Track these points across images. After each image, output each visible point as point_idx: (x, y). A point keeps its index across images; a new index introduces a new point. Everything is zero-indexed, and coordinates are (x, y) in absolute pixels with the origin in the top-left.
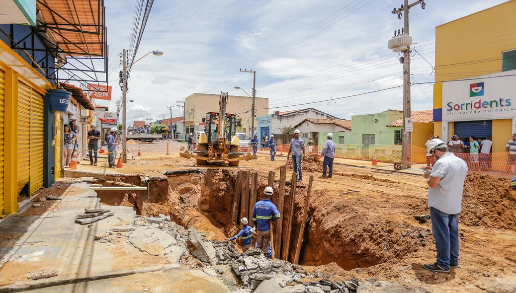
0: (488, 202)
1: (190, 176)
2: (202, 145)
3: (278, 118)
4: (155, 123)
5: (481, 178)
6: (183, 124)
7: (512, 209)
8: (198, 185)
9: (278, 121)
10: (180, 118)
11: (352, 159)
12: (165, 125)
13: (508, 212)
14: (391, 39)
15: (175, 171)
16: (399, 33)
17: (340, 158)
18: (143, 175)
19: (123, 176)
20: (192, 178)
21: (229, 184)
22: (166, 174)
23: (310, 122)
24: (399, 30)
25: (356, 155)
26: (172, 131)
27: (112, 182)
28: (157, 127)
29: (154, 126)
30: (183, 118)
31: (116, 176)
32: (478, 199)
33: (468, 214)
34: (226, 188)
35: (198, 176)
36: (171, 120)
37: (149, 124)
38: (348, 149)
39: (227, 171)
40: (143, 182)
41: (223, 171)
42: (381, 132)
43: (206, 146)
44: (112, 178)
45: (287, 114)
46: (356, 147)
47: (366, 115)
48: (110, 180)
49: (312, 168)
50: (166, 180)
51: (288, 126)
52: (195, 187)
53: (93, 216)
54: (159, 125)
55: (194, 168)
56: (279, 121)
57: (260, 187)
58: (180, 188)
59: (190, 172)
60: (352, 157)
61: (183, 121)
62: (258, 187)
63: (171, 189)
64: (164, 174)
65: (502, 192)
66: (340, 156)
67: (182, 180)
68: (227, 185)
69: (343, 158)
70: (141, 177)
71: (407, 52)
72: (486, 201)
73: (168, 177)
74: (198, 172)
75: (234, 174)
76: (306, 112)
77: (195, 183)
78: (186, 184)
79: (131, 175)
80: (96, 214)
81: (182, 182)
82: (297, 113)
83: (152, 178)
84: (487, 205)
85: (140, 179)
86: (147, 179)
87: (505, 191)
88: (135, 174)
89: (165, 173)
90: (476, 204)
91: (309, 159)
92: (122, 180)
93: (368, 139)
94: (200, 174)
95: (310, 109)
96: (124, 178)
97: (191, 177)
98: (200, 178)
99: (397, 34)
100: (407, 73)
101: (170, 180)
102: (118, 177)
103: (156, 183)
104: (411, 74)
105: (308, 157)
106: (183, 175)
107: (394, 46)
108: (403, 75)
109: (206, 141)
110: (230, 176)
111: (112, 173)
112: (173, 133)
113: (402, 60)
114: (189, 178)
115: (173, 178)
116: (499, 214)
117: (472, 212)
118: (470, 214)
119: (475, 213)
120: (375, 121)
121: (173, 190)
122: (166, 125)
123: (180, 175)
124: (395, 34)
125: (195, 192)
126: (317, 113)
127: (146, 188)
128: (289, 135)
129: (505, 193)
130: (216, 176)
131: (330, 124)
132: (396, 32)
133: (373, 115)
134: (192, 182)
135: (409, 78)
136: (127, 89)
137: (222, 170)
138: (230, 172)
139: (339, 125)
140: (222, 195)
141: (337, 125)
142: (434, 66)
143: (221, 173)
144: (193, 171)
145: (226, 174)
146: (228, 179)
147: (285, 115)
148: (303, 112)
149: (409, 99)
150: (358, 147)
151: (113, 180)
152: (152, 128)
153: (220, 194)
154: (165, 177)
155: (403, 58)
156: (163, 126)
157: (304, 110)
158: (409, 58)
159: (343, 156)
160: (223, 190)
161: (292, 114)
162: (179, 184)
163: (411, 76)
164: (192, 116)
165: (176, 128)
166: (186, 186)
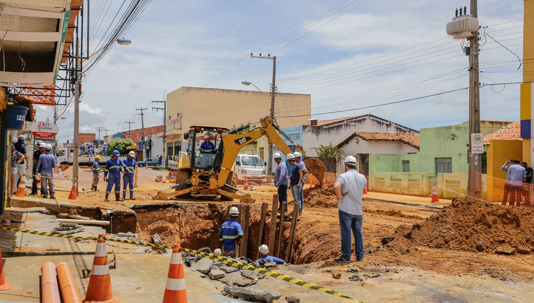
0: (462, 227)
1: (165, 211)
2: (183, 170)
3: (313, 131)
4: (114, 136)
5: (467, 204)
6: (162, 139)
7: (481, 233)
8: (175, 224)
9: (313, 136)
10: (158, 129)
11: (415, 195)
12: (131, 140)
13: (476, 236)
14: (451, 21)
15: (145, 204)
16: (461, 13)
17: (398, 194)
18: (104, 207)
19: (80, 208)
20: (168, 215)
21: (216, 223)
22: (133, 208)
23: (361, 137)
24: (461, 10)
25: (420, 189)
26: (144, 151)
27: (66, 214)
28: (117, 144)
29: (112, 142)
30: (162, 129)
31: (71, 208)
32: (453, 224)
33: (438, 238)
34: (213, 229)
35: (176, 211)
36: (143, 132)
37: (103, 139)
38: (410, 180)
39: (215, 206)
40: (104, 216)
41: (210, 206)
42: (460, 154)
43: (188, 172)
44: (66, 210)
45: (328, 125)
46: (419, 177)
47: (440, 128)
48: (64, 212)
49: (329, 202)
50: (132, 215)
51: (326, 144)
52: (171, 226)
53: (68, 229)
54: (121, 140)
55: (171, 202)
56: (315, 136)
57: (253, 224)
58: (151, 227)
59: (165, 207)
60: (415, 193)
61: (162, 134)
62: (250, 224)
63: (139, 229)
64: (131, 208)
65: (478, 217)
66: (398, 190)
67: (154, 217)
68: (214, 223)
69: (403, 194)
70: (102, 210)
71: (474, 38)
72: (461, 226)
73: (136, 212)
74: (176, 207)
75: (224, 209)
76: (360, 121)
77: (172, 221)
78: (159, 222)
79: (89, 207)
80: (71, 228)
81: (154, 220)
82: (345, 122)
83: (116, 212)
84: (460, 230)
85: (101, 213)
86: (109, 212)
87: (482, 216)
88: (95, 207)
89: (132, 206)
90: (450, 229)
91: (326, 190)
92: (79, 213)
93: (443, 164)
94: (179, 209)
95: (366, 115)
96: (81, 211)
97: (166, 213)
98: (179, 214)
99: (459, 15)
100: (474, 69)
101: (139, 217)
102: (74, 208)
103: (120, 219)
104: (480, 71)
105: (326, 188)
106: (156, 210)
107: (455, 32)
108: (469, 73)
109: (188, 165)
110: (219, 212)
111: (67, 204)
112: (144, 154)
113: (468, 51)
114: (164, 214)
115: (142, 214)
116: (467, 237)
117: (442, 236)
118: (440, 238)
119: (444, 237)
120: (451, 137)
121: (142, 230)
122: (133, 140)
123: (152, 211)
124: (457, 14)
125: (172, 233)
126: (378, 122)
127: (109, 222)
128: (327, 159)
129: (481, 218)
130: (201, 212)
131: (393, 140)
132: (457, 11)
133: (449, 128)
134: (168, 219)
135: (478, 77)
136: (80, 92)
137: (209, 204)
138: (219, 207)
139: (408, 143)
140: (208, 237)
141: (405, 143)
142: (522, 58)
143: (207, 209)
144: (170, 206)
145: (214, 209)
146: (217, 215)
147: (325, 125)
148: (355, 122)
149: (479, 107)
150: (423, 176)
151: (68, 213)
152: (109, 146)
153: (204, 236)
154: (133, 211)
155: (468, 48)
156: (128, 142)
157: (356, 118)
158: (477, 47)
159: (402, 191)
160: (208, 230)
161: (337, 125)
162: (150, 223)
163: (480, 73)
164: (177, 125)
165: (150, 146)
166: (160, 225)
